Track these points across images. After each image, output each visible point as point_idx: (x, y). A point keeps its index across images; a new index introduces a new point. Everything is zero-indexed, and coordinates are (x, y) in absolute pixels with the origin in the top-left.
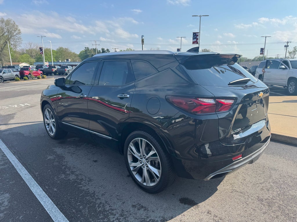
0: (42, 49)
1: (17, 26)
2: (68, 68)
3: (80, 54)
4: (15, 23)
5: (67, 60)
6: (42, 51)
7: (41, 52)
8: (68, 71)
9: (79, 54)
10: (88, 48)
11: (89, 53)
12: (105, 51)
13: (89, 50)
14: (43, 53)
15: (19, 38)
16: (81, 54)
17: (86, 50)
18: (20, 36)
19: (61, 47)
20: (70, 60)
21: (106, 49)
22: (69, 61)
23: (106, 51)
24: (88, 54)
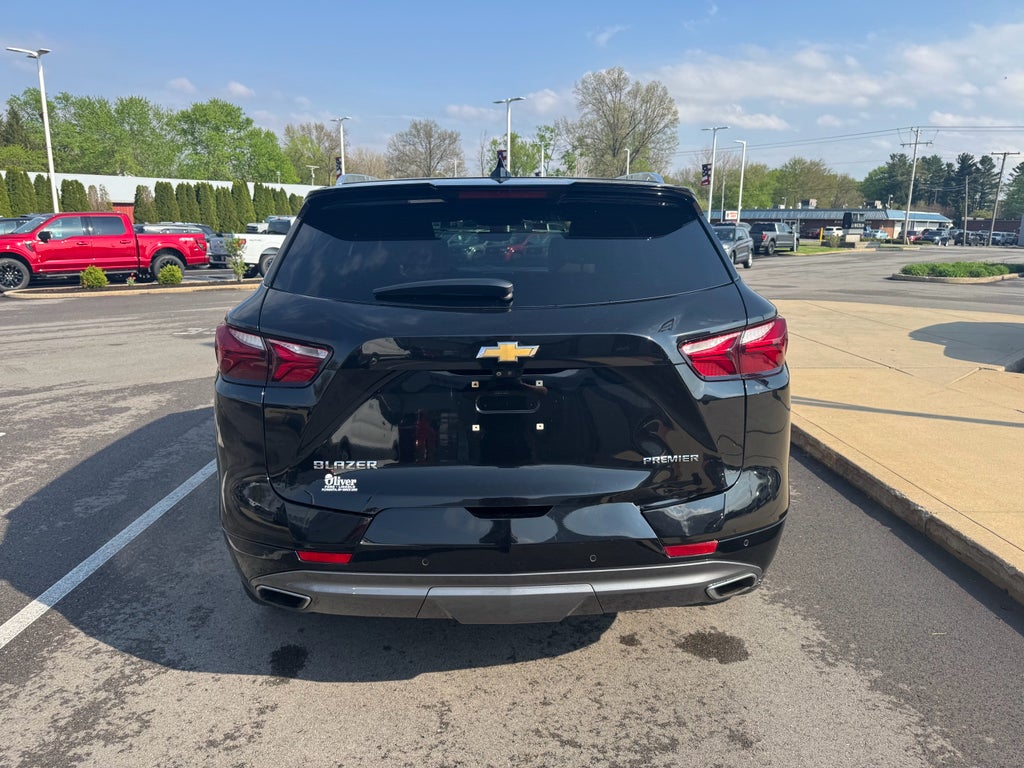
0: (710, 169)
1: (671, 101)
2: (775, 230)
3: (867, 180)
4: (666, 94)
5: (806, 203)
6: (709, 176)
7: (706, 178)
8: (773, 240)
9: (862, 180)
10: (902, 155)
11: (902, 176)
12: (975, 164)
13: (905, 164)
14: (709, 183)
15: (673, 138)
16: (870, 180)
17: (892, 167)
18: (674, 130)
19: (797, 157)
20: (813, 203)
21: (977, 159)
22: (810, 208)
23: (979, 166)
24: (900, 178)
